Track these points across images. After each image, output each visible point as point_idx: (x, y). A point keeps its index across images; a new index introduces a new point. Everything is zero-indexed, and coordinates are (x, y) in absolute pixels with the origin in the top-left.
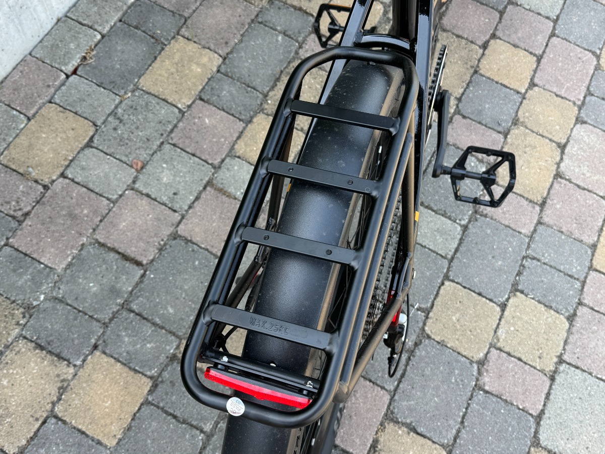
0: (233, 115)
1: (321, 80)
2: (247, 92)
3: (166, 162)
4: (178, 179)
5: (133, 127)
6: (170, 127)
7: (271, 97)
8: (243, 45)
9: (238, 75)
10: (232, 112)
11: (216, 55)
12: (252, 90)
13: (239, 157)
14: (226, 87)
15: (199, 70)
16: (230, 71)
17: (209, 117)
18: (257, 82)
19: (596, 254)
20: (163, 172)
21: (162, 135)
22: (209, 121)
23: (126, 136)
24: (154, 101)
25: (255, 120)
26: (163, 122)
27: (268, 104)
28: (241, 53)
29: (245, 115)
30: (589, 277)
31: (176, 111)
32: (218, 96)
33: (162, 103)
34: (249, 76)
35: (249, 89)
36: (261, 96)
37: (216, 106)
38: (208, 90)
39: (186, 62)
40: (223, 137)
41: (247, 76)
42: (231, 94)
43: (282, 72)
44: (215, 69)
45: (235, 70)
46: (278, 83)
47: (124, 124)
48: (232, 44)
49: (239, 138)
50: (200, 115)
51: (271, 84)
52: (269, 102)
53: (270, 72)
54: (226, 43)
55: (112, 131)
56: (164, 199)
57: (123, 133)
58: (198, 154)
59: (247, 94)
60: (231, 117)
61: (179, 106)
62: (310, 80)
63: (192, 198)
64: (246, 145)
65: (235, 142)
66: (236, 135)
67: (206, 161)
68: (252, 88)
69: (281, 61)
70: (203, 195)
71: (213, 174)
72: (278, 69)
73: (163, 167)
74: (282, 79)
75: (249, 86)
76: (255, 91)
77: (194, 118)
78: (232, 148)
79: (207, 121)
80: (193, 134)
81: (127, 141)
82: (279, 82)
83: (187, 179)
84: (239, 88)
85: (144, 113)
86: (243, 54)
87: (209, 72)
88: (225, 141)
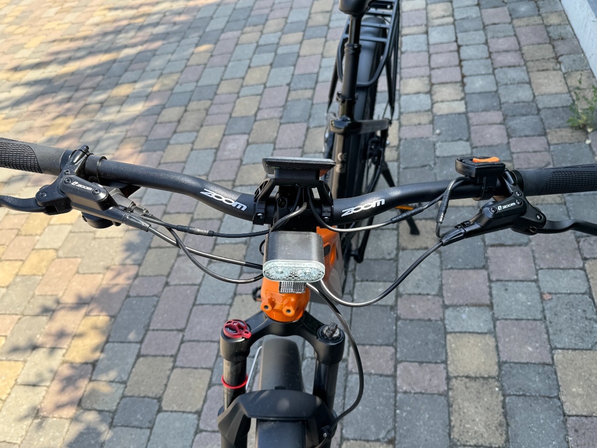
0: (516, 363)
1: (470, 434)
2: (520, 389)
3: (530, 306)
4: (513, 299)
5: (574, 318)
6: (551, 331)
7: (498, 394)
8: (562, 436)
9: (540, 401)
10: (518, 366)
11: (574, 413)
12: (518, 393)
13: (486, 333)
14: (540, 385)
15: (574, 390)
16: (549, 402)
17: (531, 354)
18: (520, 402)
19: (208, 379)
20: (527, 298)
21: (551, 322)
22: (528, 349)
23: (573, 310)
24: (580, 345)
25: (496, 367)
26: (559, 332)
27: (497, 387)
28: (556, 426)
29: (506, 367)
30: (213, 361)
31: (559, 346)
32: (539, 374)
33: (573, 346)
34: (531, 406)
35: (521, 393)
36: (508, 392)
37: (534, 364)
38: (551, 374)
39: (591, 392)
40: (509, 342)
41: (533, 405)
42: (530, 380)
43: (508, 425)
44: (563, 398)
45: (546, 406)
46: (502, 410)
47: (582, 318)
48: (571, 432)
49: (497, 347)
50: (538, 351)
51: (508, 407)
52: (497, 389)
53: (517, 419)
54: (576, 431)
55: (586, 309)
56: (510, 284)
57: (576, 310)
58: (515, 322)
59: (519, 387)
60: (516, 361)
61: (560, 351)
62: (478, 427)
63: (494, 292)
64: (488, 344)
65: (497, 341)
66: (501, 348)
67: (506, 319)
68: (520, 396)
69: (516, 435)
70: (488, 297)
71: (493, 314)
72: (513, 425)
73: (529, 301)
74: (502, 417)
75: (524, 395)
76: (515, 393)
77: (541, 346)
78: (495, 337)
79: (530, 349)
80: (530, 334)
81: (568, 307)
82: (503, 413)
83: (507, 302)
84: (529, 390)
85: (578, 332)
86: (553, 426)
87: (565, 392)
88: (505, 340)
